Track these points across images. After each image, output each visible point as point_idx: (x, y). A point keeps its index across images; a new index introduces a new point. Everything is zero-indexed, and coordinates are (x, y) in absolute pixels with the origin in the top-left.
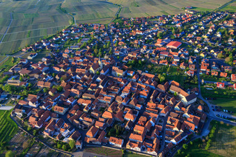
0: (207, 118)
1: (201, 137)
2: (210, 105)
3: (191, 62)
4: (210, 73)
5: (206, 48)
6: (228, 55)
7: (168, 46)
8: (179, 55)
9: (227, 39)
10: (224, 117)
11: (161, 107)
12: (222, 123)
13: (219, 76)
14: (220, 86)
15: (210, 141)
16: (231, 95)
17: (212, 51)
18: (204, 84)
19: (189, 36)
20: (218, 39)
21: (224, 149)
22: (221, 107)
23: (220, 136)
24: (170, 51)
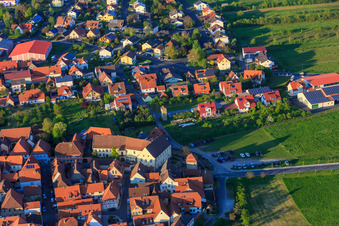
0: (215, 179)
1: (222, 216)
2: (208, 155)
3: (106, 80)
4: (169, 94)
5: (126, 42)
6: (189, 48)
7: (16, 58)
8: (65, 72)
9: (165, 14)
10: (249, 167)
11: (96, 190)
12: (250, 175)
13: (193, 96)
14: (208, 112)
15: (244, 212)
16: (241, 122)
17: (146, 46)
18: (170, 119)
19: (60, 23)
20: (143, 17)
21: (277, 218)
22: (231, 152)
23: (260, 200)
24: (32, 67)
